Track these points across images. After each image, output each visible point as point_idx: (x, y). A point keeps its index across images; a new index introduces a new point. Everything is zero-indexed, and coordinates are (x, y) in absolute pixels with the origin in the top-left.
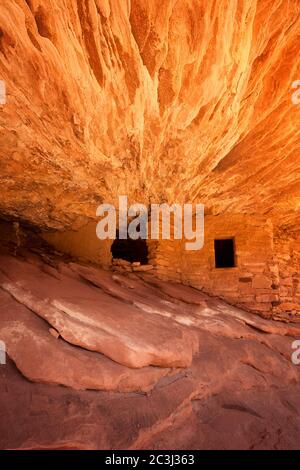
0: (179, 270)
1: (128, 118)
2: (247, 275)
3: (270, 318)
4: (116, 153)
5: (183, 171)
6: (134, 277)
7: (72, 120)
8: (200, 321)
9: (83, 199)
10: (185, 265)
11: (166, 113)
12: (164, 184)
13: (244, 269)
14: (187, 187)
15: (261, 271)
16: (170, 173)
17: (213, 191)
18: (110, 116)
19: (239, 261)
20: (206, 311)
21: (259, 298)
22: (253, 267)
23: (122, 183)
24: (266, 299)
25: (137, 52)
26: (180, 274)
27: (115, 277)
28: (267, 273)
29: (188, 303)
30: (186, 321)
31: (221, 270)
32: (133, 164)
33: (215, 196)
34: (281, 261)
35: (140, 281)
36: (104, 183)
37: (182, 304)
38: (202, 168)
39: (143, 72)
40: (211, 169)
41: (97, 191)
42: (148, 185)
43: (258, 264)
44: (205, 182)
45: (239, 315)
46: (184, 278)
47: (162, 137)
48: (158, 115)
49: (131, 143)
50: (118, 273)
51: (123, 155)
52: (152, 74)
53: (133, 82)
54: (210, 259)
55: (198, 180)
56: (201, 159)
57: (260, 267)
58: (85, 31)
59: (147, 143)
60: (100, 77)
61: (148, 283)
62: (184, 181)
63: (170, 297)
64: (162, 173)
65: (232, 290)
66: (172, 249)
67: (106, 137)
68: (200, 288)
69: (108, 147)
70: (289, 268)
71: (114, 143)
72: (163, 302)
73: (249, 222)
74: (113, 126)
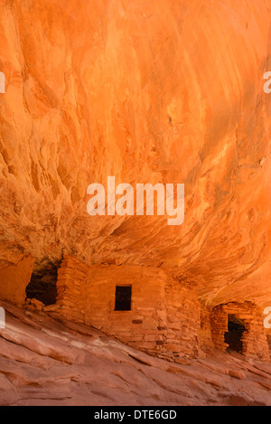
0: (82, 311)
1: (51, 206)
2: (139, 318)
3: (155, 355)
4: (41, 222)
5: (88, 235)
6: (43, 314)
7: (15, 204)
8: (89, 347)
9: (9, 248)
10: (89, 308)
11: (76, 205)
12: (74, 241)
13: (138, 313)
14: (93, 243)
15: (150, 314)
16: (79, 235)
17: (113, 247)
18: (39, 204)
19: (133, 305)
20: (97, 342)
21: (146, 338)
22: (145, 311)
23: (42, 239)
24: (153, 338)
25: (60, 180)
26: (84, 315)
27: (28, 313)
28: (155, 316)
29: (83, 334)
30: (79, 345)
31: (119, 313)
32: (52, 229)
33: (116, 250)
34: (171, 308)
35: (48, 318)
36: (28, 238)
37: (78, 334)
38: (102, 232)
39: (63, 188)
40: (109, 234)
41: (22, 244)
42: (62, 241)
43: (149, 309)
44: (106, 241)
45: (125, 349)
46: (87, 318)
47: (73, 215)
48: (71, 205)
49: (51, 217)
50: (30, 311)
51: (45, 223)
52: (68, 188)
53: (56, 191)
54: (110, 302)
55: (101, 240)
56: (100, 229)
57: (150, 311)
58: (32, 172)
59: (62, 218)
60: (37, 188)
61: (55, 319)
62: (91, 240)
63: (70, 330)
64: (73, 233)
65: (125, 330)
66: (79, 293)
67: (35, 213)
68: (100, 327)
69: (35, 218)
70: (179, 314)
71: (40, 216)
72: (63, 333)
73: (145, 273)
74: (41, 208)
